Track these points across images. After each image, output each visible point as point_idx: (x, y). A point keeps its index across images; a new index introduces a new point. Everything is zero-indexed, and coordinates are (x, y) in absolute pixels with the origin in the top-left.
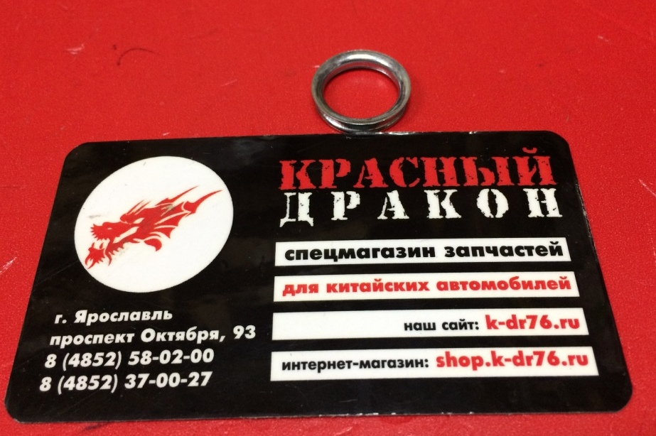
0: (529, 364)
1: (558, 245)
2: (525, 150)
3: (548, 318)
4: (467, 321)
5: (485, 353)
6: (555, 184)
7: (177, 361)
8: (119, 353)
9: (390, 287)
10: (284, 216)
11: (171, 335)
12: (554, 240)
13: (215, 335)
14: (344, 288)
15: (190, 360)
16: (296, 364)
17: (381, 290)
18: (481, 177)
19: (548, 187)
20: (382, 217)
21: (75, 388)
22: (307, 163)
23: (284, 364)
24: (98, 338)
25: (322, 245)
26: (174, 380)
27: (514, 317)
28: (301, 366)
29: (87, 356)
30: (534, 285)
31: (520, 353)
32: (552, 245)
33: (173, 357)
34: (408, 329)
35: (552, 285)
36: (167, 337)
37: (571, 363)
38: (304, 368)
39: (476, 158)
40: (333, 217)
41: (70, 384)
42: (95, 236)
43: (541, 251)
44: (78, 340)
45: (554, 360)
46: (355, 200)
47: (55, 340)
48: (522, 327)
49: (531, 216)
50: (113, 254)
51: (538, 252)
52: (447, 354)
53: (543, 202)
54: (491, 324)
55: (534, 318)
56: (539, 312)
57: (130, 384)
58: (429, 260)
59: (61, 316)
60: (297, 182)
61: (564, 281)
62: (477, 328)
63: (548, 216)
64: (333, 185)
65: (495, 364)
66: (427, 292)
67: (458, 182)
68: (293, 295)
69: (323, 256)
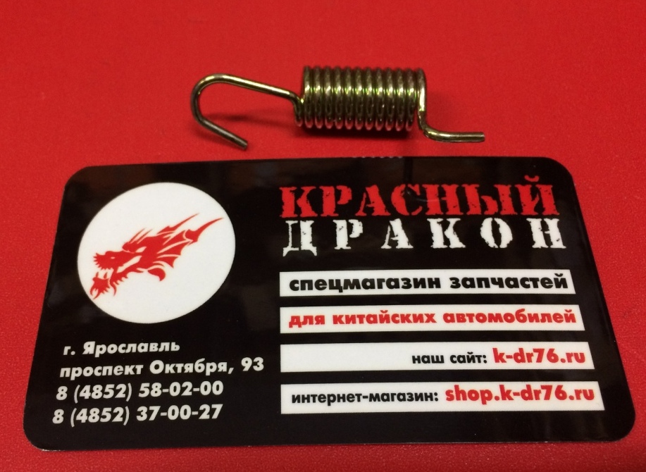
0: (537, 398)
1: (563, 277)
2: (527, 178)
3: (555, 352)
4: (474, 354)
5: (494, 387)
6: (558, 214)
7: (187, 393)
8: (129, 385)
9: (397, 319)
10: (286, 245)
11: (180, 366)
12: (559, 272)
13: (223, 367)
14: (350, 319)
15: (199, 392)
16: (306, 396)
17: (388, 322)
18: (484, 206)
19: (551, 217)
20: (386, 246)
21: (87, 421)
22: (307, 189)
23: (293, 396)
24: (107, 370)
25: (327, 275)
26: (185, 412)
27: (521, 350)
28: (311, 399)
29: (98, 389)
30: (540, 317)
31: (529, 387)
32: (556, 277)
33: (183, 389)
34: (417, 362)
35: (557, 318)
36: (175, 369)
37: (578, 398)
38: (314, 401)
39: (478, 186)
40: (336, 246)
41: (82, 417)
42: (98, 265)
43: (546, 282)
44: (88, 372)
45: (561, 395)
46: (358, 229)
47: (65, 372)
48: (530, 361)
49: (535, 246)
50: (118, 284)
51: (544, 285)
52: (457, 387)
53: (546, 232)
54: (499, 357)
55: (540, 352)
56: (546, 346)
57: (142, 416)
58: (434, 291)
59: (69, 348)
60: (298, 210)
61: (569, 314)
62: (485, 362)
63: (552, 247)
64: (335, 213)
65: (504, 398)
66: (435, 324)
67: (461, 211)
68: (300, 326)
69: (328, 286)
